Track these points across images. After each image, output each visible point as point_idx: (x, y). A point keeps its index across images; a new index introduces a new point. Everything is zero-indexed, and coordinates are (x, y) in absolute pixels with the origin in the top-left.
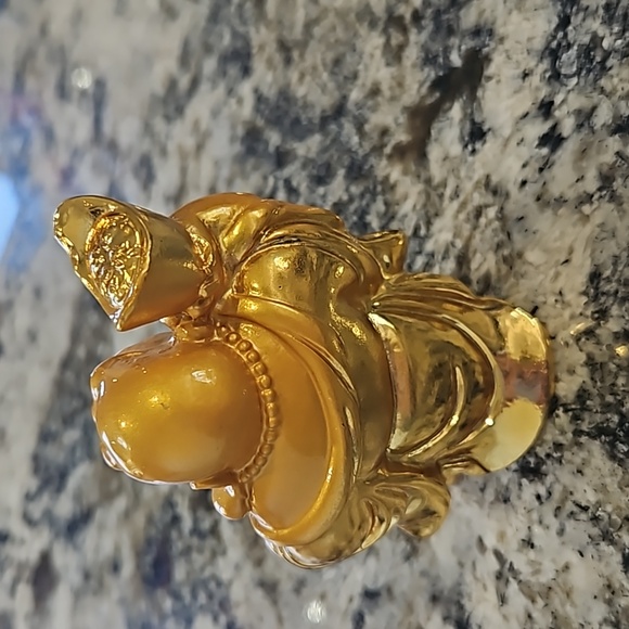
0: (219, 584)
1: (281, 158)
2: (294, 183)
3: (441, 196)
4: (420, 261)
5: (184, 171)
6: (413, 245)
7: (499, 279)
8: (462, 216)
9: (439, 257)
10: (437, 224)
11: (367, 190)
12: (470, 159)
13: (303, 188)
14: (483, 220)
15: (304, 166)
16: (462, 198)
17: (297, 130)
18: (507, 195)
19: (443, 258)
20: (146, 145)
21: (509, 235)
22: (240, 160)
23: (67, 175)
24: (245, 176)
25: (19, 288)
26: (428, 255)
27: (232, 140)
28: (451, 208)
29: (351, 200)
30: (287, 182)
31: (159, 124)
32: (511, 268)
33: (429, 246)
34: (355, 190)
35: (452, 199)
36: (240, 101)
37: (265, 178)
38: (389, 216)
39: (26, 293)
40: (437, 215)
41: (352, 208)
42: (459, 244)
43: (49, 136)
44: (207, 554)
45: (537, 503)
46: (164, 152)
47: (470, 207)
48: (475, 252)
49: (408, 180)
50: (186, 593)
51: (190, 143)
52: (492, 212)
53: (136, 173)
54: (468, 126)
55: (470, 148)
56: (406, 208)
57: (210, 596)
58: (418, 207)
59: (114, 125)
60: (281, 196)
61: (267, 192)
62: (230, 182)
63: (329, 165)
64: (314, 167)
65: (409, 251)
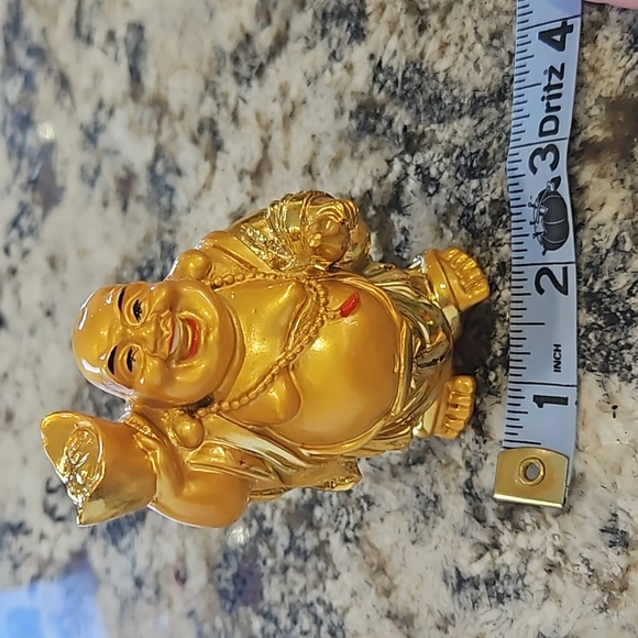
0: (330, 609)
1: (412, 142)
2: (433, 172)
4: (623, 279)
5: (265, 144)
6: (613, 259)
13: (446, 178)
17: (438, 108)
20: (208, 108)
22: (354, 137)
23: (91, 135)
27: (339, 113)
30: (422, 171)
31: (228, 84)
36: (349, 68)
37: (389, 162)
39: (38, 259)
43: (64, 83)
49: (605, 183)
51: (275, 111)
56: (605, 214)
58: (621, 217)
59: (159, 77)
60: (412, 184)
61: (392, 177)
62: (336, 162)
63: (486, 154)
64: (461, 154)
65: (607, 265)
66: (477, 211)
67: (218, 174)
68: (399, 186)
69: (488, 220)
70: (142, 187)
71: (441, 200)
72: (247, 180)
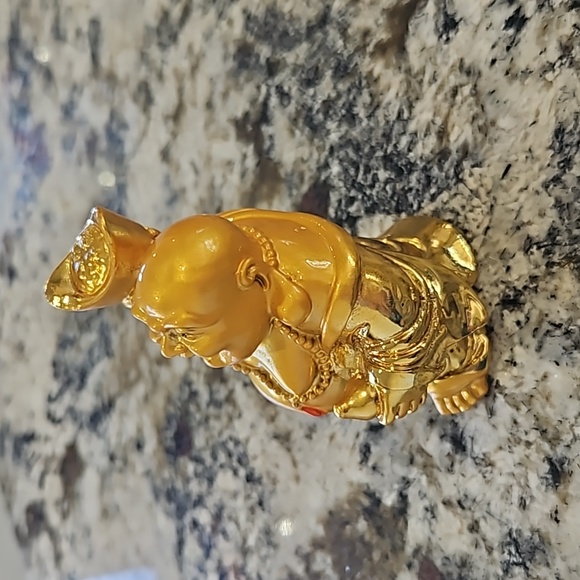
0: (237, 443)
1: (272, 68)
2: (286, 89)
3: (421, 82)
4: (404, 141)
5: (180, 91)
6: (397, 128)
7: (476, 147)
8: (440, 97)
9: (421, 135)
10: (418, 106)
11: (353, 85)
12: (445, 47)
13: (294, 92)
14: (459, 98)
15: (294, 72)
16: (439, 81)
17: (286, 41)
18: (480, 74)
19: (425, 135)
20: (143, 72)
21: (482, 107)
22: (234, 74)
23: (68, 111)
24: (239, 88)
25: (28, 215)
26: (411, 134)
27: (225, 58)
28: (429, 91)
29: (339, 96)
30: (279, 88)
31: (155, 52)
32: (486, 135)
33: (412, 127)
34: (342, 87)
35: (430, 83)
36: (230, 23)
37: (258, 88)
38: (374, 107)
39: (37, 219)
40: (417, 99)
41: (340, 103)
42: (439, 121)
43: (48, 74)
44: (225, 419)
45: (517, 328)
46: (161, 77)
47: (447, 89)
48: (453, 126)
49: (390, 72)
50: (207, 456)
51: (185, 65)
52: (466, 90)
53: (135, 99)
54: (442, 19)
55: (444, 37)
56: (390, 96)
57: (230, 455)
58: (400, 95)
59: (111, 58)
60: (274, 101)
61: (261, 99)
62: (225, 95)
63: (317, 68)
64: (303, 72)
65: (394, 133)
66: (314, 112)
67: (152, 123)
68: (265, 104)
69: (321, 116)
70: (103, 144)
71: (292, 108)
72: (171, 123)
